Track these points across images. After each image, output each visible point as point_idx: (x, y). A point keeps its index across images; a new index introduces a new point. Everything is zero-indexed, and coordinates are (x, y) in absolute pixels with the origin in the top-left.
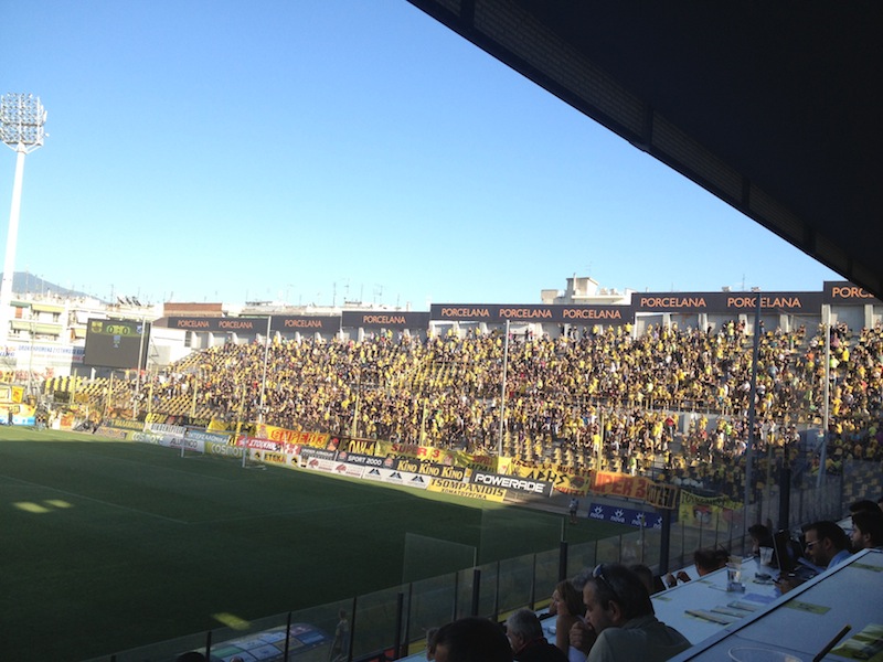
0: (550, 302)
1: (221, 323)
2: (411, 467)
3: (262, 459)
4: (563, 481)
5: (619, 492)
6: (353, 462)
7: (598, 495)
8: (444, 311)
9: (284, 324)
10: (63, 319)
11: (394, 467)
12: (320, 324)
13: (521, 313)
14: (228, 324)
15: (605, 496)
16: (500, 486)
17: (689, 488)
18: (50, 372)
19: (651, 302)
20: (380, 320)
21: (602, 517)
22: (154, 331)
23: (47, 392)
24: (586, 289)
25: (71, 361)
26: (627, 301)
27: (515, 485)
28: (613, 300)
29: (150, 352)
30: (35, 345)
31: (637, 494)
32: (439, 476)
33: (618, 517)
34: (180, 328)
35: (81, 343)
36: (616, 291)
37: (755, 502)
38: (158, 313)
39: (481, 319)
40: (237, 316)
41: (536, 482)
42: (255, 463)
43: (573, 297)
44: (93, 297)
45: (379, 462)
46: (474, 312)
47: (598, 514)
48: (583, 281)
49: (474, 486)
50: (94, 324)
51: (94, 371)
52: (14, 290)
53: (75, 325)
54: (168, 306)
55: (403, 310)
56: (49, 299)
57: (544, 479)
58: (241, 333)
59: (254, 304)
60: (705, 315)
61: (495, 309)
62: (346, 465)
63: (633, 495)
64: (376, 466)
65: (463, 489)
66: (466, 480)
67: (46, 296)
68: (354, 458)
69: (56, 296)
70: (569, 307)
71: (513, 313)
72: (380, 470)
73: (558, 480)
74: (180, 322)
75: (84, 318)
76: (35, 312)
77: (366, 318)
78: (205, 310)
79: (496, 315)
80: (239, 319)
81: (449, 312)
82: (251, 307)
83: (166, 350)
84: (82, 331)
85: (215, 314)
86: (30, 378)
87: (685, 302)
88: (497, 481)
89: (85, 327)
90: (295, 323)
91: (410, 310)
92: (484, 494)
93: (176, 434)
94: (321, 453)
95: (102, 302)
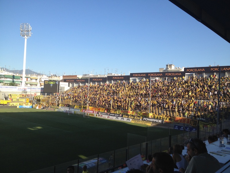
0: (162, 71)
1: (77, 80)
2: (126, 116)
3: (88, 115)
4: (166, 119)
5: (182, 122)
6: (111, 115)
7: (176, 123)
8: (134, 75)
9: (93, 80)
10: (38, 80)
11: (122, 116)
12: (102, 80)
13: (154, 75)
14: (79, 81)
15: (178, 123)
16: (150, 121)
17: (202, 121)
18: (35, 94)
19: (190, 70)
20: (117, 78)
21: (178, 129)
22: (61, 83)
23: (35, 99)
24: (171, 68)
25: (40, 91)
26: (183, 70)
27: (154, 121)
28: (179, 70)
29: (60, 88)
30: (32, 88)
31: (187, 122)
32: (134, 119)
33: (182, 129)
34: (67, 82)
35: (43, 87)
36: (180, 68)
37: (219, 124)
38: (61, 78)
39: (143, 77)
40: (81, 78)
41: (160, 120)
42: (87, 116)
43: (168, 70)
44: (45, 75)
45: (118, 115)
46: (141, 75)
47: (176, 128)
48: (171, 65)
49: (143, 121)
50: (46, 82)
51: (46, 94)
52: (25, 74)
53: (41, 82)
54: (64, 76)
55: (123, 75)
56: (34, 76)
57: (162, 119)
58: (82, 83)
59: (85, 75)
60: (205, 73)
61: (147, 74)
62: (109, 116)
63: (186, 123)
64: (117, 116)
65: (140, 122)
66: (141, 120)
67: (33, 75)
68: (112, 114)
69: (36, 75)
70: (167, 73)
71: (152, 75)
72: (118, 117)
73: (165, 119)
74: (67, 81)
75: (43, 80)
76: (31, 79)
77: (113, 78)
78: (73, 77)
79: (147, 75)
80: (81, 79)
81: (135, 75)
82: (84, 76)
83: (64, 88)
84: (43, 84)
85: (75, 78)
86: (30, 96)
87: (199, 70)
88: (149, 120)
89: (44, 83)
90: (95, 80)
91: (125, 75)
92: (146, 123)
93: (67, 109)
94: (103, 113)
95: (47, 76)
